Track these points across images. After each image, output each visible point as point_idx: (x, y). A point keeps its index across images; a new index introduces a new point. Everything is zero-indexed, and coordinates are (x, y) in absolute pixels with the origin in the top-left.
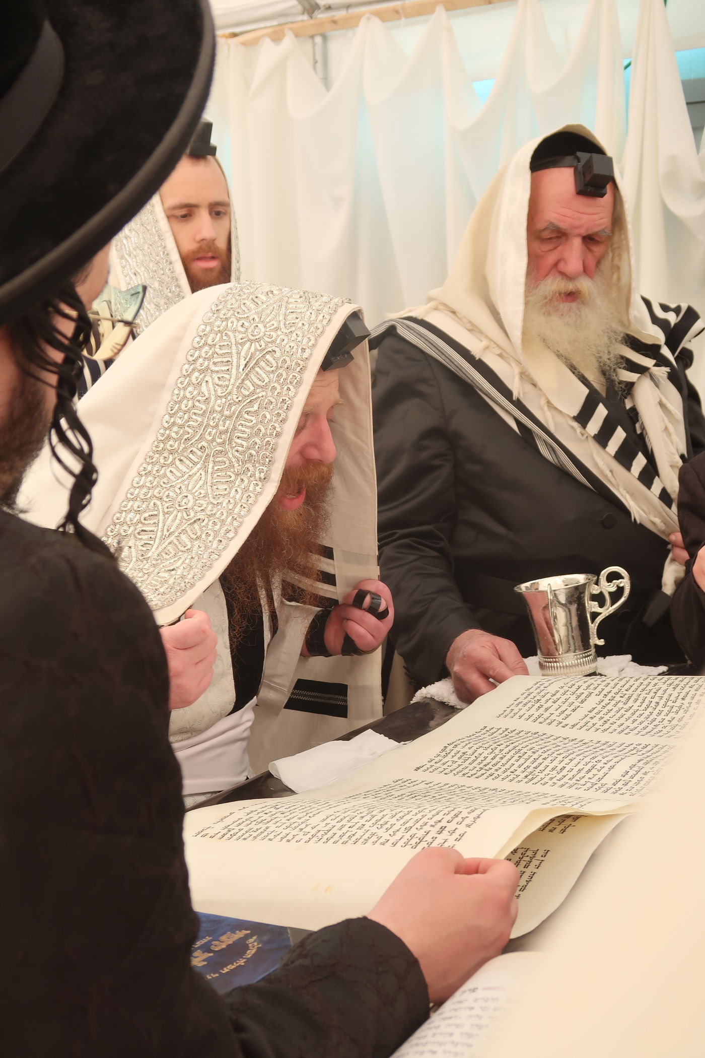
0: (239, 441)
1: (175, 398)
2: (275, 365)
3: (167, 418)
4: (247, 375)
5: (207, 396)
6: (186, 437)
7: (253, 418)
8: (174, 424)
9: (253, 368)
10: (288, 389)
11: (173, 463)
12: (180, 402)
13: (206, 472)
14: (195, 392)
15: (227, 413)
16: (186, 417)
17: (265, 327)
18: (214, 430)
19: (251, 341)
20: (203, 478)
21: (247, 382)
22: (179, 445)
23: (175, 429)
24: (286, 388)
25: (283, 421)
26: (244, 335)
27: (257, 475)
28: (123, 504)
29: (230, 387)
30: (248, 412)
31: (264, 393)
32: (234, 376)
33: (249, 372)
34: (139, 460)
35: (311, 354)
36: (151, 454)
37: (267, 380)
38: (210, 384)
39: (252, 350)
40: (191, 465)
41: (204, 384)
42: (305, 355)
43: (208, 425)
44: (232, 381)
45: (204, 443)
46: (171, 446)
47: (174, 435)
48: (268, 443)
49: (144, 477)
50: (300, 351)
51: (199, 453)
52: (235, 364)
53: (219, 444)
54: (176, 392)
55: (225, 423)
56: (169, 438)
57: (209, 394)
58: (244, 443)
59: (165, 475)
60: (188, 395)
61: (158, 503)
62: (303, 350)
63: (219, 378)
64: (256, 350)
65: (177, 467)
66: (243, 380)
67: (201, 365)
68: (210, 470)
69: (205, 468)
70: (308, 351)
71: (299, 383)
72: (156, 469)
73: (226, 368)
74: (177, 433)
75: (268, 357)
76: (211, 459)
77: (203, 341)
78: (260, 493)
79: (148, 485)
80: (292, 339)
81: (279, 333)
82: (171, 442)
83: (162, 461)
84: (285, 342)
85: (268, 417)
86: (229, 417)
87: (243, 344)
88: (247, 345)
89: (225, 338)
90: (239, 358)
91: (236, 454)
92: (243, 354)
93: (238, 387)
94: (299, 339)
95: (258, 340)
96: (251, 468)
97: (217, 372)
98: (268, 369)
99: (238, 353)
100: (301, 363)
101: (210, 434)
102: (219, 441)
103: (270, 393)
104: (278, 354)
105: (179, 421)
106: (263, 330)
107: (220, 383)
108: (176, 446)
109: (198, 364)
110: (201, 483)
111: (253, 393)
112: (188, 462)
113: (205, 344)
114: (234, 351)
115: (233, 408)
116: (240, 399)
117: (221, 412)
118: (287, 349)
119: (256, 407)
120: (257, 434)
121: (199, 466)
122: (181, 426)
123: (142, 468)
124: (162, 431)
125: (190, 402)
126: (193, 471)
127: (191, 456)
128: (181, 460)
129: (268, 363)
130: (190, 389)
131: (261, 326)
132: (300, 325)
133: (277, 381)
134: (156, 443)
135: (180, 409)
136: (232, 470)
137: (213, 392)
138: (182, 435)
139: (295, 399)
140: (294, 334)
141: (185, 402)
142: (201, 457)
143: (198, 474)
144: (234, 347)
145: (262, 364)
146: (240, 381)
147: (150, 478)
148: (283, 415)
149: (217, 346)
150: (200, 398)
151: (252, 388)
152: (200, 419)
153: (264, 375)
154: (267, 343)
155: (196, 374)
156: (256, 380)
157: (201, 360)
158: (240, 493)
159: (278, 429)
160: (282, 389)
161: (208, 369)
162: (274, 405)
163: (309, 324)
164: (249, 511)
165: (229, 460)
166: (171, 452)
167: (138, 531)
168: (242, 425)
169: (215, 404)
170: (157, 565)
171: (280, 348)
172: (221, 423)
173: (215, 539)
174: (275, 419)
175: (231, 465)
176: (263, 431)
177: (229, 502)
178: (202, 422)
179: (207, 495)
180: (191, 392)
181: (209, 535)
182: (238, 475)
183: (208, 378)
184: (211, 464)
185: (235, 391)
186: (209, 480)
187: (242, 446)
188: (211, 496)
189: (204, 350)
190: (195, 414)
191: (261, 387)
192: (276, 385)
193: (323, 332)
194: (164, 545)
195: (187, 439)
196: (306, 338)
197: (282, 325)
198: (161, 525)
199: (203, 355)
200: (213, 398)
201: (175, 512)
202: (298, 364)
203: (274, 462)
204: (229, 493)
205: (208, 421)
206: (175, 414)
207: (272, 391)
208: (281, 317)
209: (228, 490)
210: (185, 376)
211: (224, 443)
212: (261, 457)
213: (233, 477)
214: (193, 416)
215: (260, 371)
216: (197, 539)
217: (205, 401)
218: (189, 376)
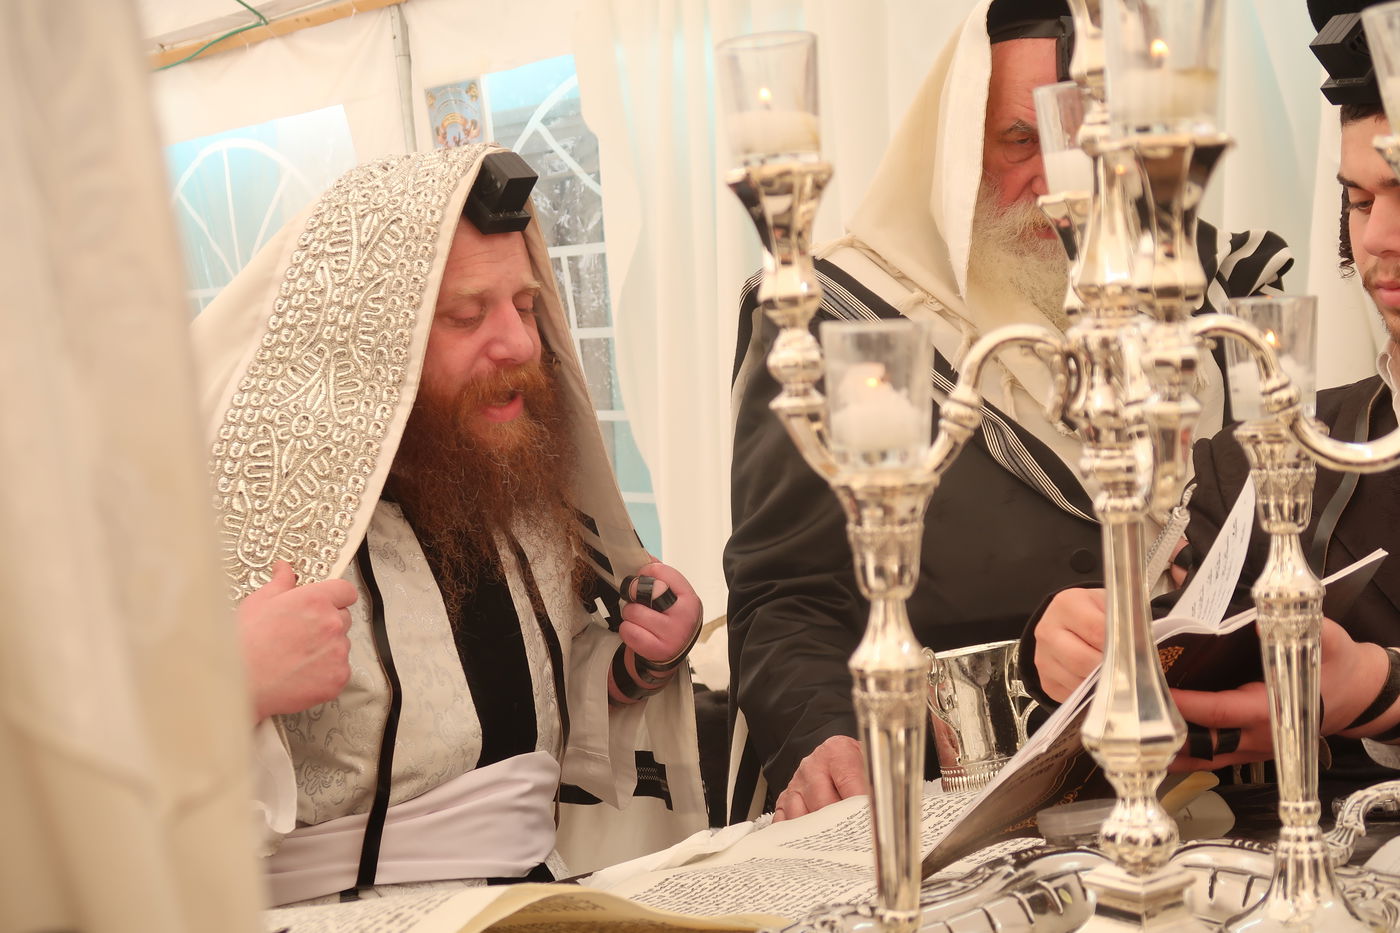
0: (365, 337)
1: (284, 293)
2: (402, 236)
3: (274, 318)
4: (370, 253)
5: (322, 286)
6: (298, 339)
7: (380, 307)
8: (283, 325)
9: (377, 244)
10: (420, 264)
11: (284, 374)
12: (290, 296)
13: (327, 383)
14: (309, 283)
15: (346, 303)
16: (298, 314)
17: (390, 192)
18: (333, 328)
19: (374, 211)
20: (324, 392)
21: (370, 262)
22: (291, 351)
23: (285, 331)
24: (416, 264)
25: (417, 307)
26: (366, 206)
27: (391, 378)
28: (223, 431)
29: (350, 271)
30: (374, 300)
31: (391, 274)
32: (354, 257)
33: (373, 248)
34: (240, 372)
35: (443, 217)
36: (255, 364)
37: (394, 257)
38: (326, 271)
39: (375, 222)
40: (307, 375)
41: (319, 271)
42: (437, 218)
43: (326, 322)
44: (353, 262)
45: (321, 345)
46: (280, 353)
47: (284, 339)
48: (402, 334)
49: (246, 394)
50: (429, 214)
51: (316, 358)
52: (355, 242)
53: (341, 344)
54: (285, 285)
55: (345, 317)
56: (278, 343)
57: (325, 282)
58: (371, 339)
59: (274, 390)
60: (299, 287)
61: (269, 427)
62: (433, 212)
63: (337, 262)
64: (380, 222)
65: (290, 379)
66: (366, 260)
67: (316, 248)
68: (332, 380)
69: (325, 376)
70: (438, 213)
71: (432, 257)
72: (261, 382)
73: (345, 249)
74: (287, 336)
75: (394, 227)
76: (332, 364)
77: (318, 222)
78: (396, 403)
79: (254, 403)
80: (421, 200)
81: (406, 196)
82: (281, 349)
83: (270, 372)
84: (412, 205)
85: (398, 303)
86: (351, 308)
87: (364, 217)
88: (368, 218)
89: (344, 213)
90: (359, 235)
91: (362, 353)
92: (364, 228)
93: (360, 271)
94: (428, 199)
95: (380, 210)
96: (383, 372)
97: (335, 254)
98: (393, 242)
99: (359, 229)
100: (433, 229)
101: (328, 332)
102: (339, 339)
103: (398, 273)
104: (404, 223)
105: (290, 321)
106: (387, 195)
107: (339, 267)
108: (287, 352)
109: (312, 248)
110: (321, 397)
111: (379, 274)
112: (303, 371)
113: (322, 224)
114: (354, 227)
115: (355, 297)
116: (362, 284)
117: (340, 303)
118: (415, 214)
119: (382, 292)
120: (386, 326)
121: (317, 375)
122: (292, 327)
123: (244, 383)
124: (268, 336)
125: (303, 295)
126: (310, 383)
127: (306, 362)
128: (294, 370)
129: (394, 236)
130: (301, 280)
131: (386, 192)
132: (430, 182)
133: (406, 257)
134: (261, 351)
135: (290, 307)
136: (359, 376)
137: (329, 280)
138: (296, 337)
139: (429, 277)
140: (423, 194)
141: (296, 296)
142: (319, 364)
143: (317, 386)
144: (354, 222)
145: (387, 237)
146: (361, 262)
147: (255, 395)
148: (416, 298)
149: (335, 224)
150: (314, 289)
151: (376, 269)
152: (315, 315)
153: (390, 251)
154: (390, 211)
155: (310, 261)
156: (380, 258)
157: (315, 244)
158: (372, 407)
159: (412, 316)
160: (412, 265)
161: (323, 251)
162: (404, 286)
163: (441, 179)
164: (385, 431)
165: (355, 362)
166: (280, 361)
167: (246, 468)
168: (367, 316)
169: (332, 294)
170: (283, 520)
171: (407, 213)
172: (341, 317)
173: (348, 477)
174: (406, 304)
175: (358, 370)
176: (393, 321)
177: (360, 421)
178: (318, 319)
179: (330, 414)
180: (302, 284)
181: (340, 471)
182: (366, 380)
183: (323, 264)
184: (333, 370)
185: (356, 275)
186: (332, 392)
187: (368, 343)
188: (336, 415)
189: (319, 231)
190: (309, 309)
191: (388, 266)
192: (404, 261)
193: (456, 186)
194: (285, 489)
195: (302, 343)
196: (436, 197)
197: (410, 186)
198: (276, 459)
199: (318, 236)
200: (330, 287)
201: (292, 441)
202: (428, 231)
203: (410, 359)
204: (358, 408)
205: (325, 316)
206: (284, 313)
207: (401, 270)
208: (410, 178)
209: (356, 404)
210: (296, 266)
211: (346, 342)
212: (393, 355)
213: (361, 384)
214: (307, 313)
215: (385, 247)
216: (324, 478)
217: (320, 292)
218: (301, 264)
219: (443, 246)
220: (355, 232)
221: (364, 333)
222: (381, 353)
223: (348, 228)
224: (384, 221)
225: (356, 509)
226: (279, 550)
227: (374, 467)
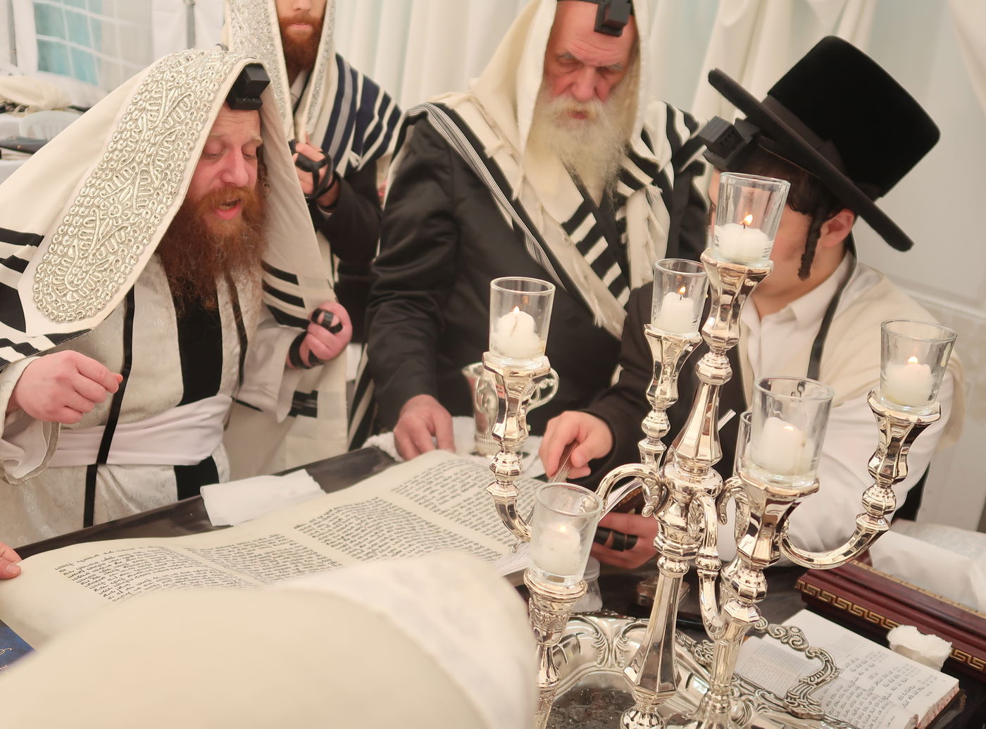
0: (159, 163)
1: (119, 129)
2: (190, 106)
3: (112, 144)
4: (170, 113)
5: (141, 128)
6: (123, 159)
7: (170, 146)
8: (116, 149)
9: (175, 107)
10: (197, 125)
11: (111, 179)
12: (122, 132)
14: (133, 126)
15: (152, 141)
16: (125, 144)
17: (187, 76)
18: (143, 155)
19: (177, 87)
20: (131, 192)
21: (170, 119)
22: (118, 165)
23: (117, 153)
24: (195, 123)
25: (191, 149)
26: (172, 84)
27: (170, 190)
28: (72, 209)
29: (157, 122)
30: (167, 142)
31: (180, 127)
32: (161, 114)
33: (172, 111)
34: (88, 174)
35: (215, 98)
36: (97, 170)
38: (145, 120)
39: (176, 95)
40: (123, 180)
41: (140, 120)
42: (211, 98)
43: (139, 151)
44: (160, 118)
45: (134, 164)
46: (112, 166)
47: (115, 158)
48: (179, 165)
49: (89, 188)
50: (207, 94)
51: (130, 171)
52: (163, 105)
53: (145, 165)
54: (121, 125)
55: (150, 149)
56: (111, 159)
57: (143, 127)
58: (162, 165)
59: (104, 188)
60: (128, 127)
61: (97, 211)
62: (209, 94)
63: (151, 115)
64: (179, 95)
65: (113, 183)
66: (167, 117)
67: (141, 105)
68: (137, 185)
69: (133, 183)
70: (213, 95)
71: (205, 121)
72: (98, 182)
73: (157, 108)
74: (117, 156)
75: (186, 99)
76: (139, 176)
77: (145, 89)
78: (170, 205)
79: (91, 195)
80: (203, 85)
81: (196, 81)
82: (112, 163)
83: (103, 176)
84: (198, 88)
85: (181, 146)
86: (154, 144)
87: (170, 90)
88: (173, 91)
89: (160, 85)
90: (166, 101)
91: (156, 172)
92: (169, 97)
93: (163, 123)
94: (207, 85)
95: (180, 87)
96: (166, 185)
97: (151, 111)
98: (184, 108)
99: (167, 97)
100: (208, 105)
101: (140, 157)
102: (145, 162)
103: (184, 127)
104: (192, 98)
105: (120, 147)
106: (185, 79)
107: (151, 119)
108: (115, 166)
109: (139, 105)
110: (129, 196)
111: (173, 127)
112: (122, 179)
113: (147, 90)
114: (164, 95)
115: (157, 138)
116: (163, 131)
117: (149, 140)
118: (199, 93)
119: (173, 138)
120: (172, 158)
121: (129, 182)
122: (121, 151)
123: (88, 181)
124: (107, 154)
125: (129, 133)
126: (125, 186)
127: (124, 173)
128: (117, 177)
129: (185, 104)
130: (130, 123)
131: (184, 76)
132: (210, 74)
133: (190, 119)
134: (101, 163)
135: (121, 138)
136: (152, 186)
137: (145, 126)
138: (122, 157)
140: (204, 82)
141: (125, 132)
142: (132, 175)
143: (128, 188)
144: (164, 92)
145: (182, 105)
146: (165, 118)
147: (93, 189)
148: (192, 144)
149: (154, 92)
150: (135, 130)
151: (172, 123)
152: (134, 146)
153: (182, 114)
154: (185, 89)
155: (137, 112)
156: (176, 117)
157: (141, 102)
158: (156, 205)
159: (187, 155)
160: (193, 124)
161: (145, 108)
162: (186, 136)
163: (217, 73)
164: (161, 221)
165: (151, 177)
166: (111, 170)
167: (80, 232)
168: (162, 151)
169: (145, 135)
170: (93, 264)
171: (194, 92)
172: (148, 148)
173: (134, 244)
174: (185, 147)
175: (152, 182)
176: (176, 156)
177: (147, 213)
178: (135, 148)
179: (132, 206)
180: (130, 126)
181: (130, 241)
182: (155, 189)
183: (144, 115)
184: (138, 180)
185: (161, 125)
186: (136, 192)
187: (160, 167)
188: (134, 207)
189: (144, 95)
190: (131, 141)
191: (178, 122)
192: (188, 121)
193: (225, 79)
194: (98, 247)
195: (124, 161)
196: (212, 85)
197: (199, 74)
198: (97, 229)
199: (143, 98)
200: (145, 129)
201: (108, 219)
202: (205, 105)
203: (183, 180)
204: (148, 204)
205: (139, 147)
206: (117, 141)
207: (186, 125)
208: (200, 69)
209: (147, 202)
210: (129, 114)
211: (148, 164)
212: (173, 176)
213: (152, 191)
214: (130, 143)
215: (179, 111)
216: (122, 243)
217: (140, 132)
218: (131, 113)
219: (213, 115)
220: (164, 99)
221: (159, 160)
222: (166, 174)
223: (160, 95)
224: (182, 94)
225: (135, 264)
226: (87, 281)
227: (150, 240)
